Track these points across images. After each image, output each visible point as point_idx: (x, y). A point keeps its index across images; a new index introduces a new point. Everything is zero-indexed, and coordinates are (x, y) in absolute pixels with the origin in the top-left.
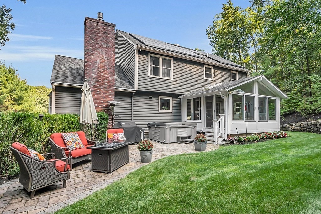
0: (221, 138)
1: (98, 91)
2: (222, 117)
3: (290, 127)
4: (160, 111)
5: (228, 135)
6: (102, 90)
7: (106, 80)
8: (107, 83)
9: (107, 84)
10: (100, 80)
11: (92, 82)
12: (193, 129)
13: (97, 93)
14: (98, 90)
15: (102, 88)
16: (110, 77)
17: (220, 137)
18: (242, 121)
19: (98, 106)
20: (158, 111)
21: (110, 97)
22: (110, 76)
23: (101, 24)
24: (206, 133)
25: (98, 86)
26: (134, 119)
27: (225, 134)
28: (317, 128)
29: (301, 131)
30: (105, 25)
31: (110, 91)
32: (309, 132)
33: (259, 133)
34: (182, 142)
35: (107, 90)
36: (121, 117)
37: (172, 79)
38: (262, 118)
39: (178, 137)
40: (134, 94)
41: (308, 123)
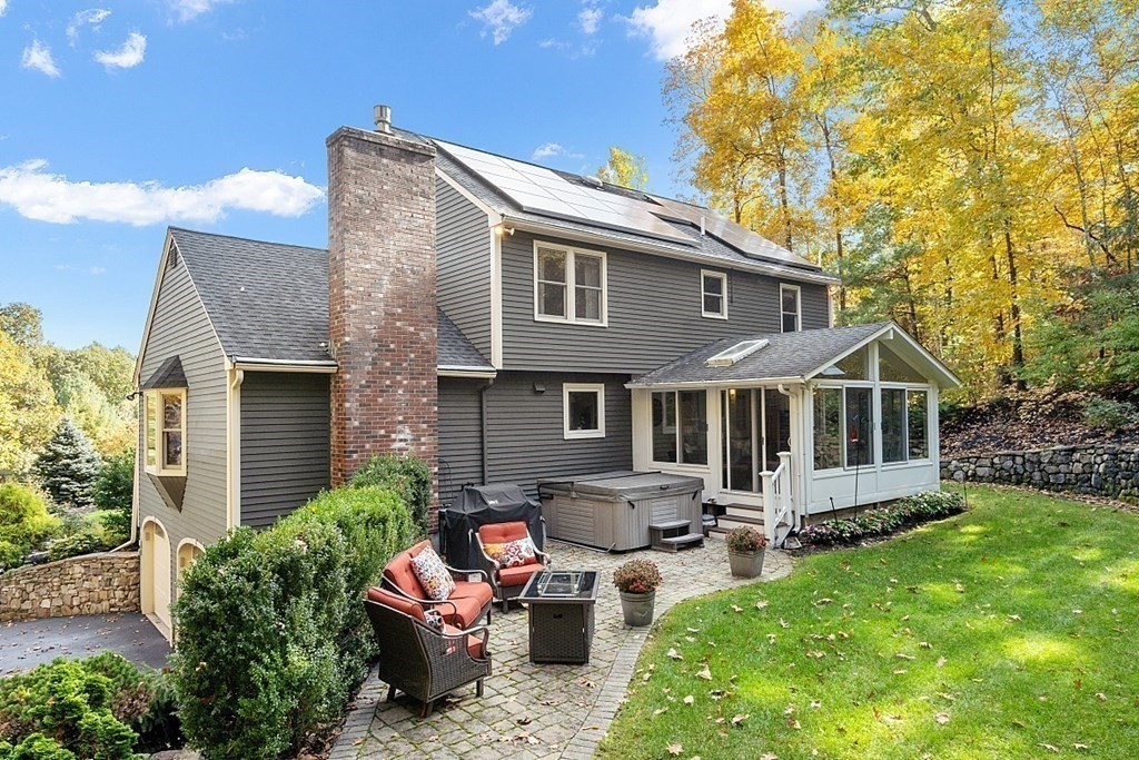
0: (784, 528)
1: (388, 382)
2: (784, 463)
3: (961, 468)
4: (569, 434)
5: (802, 517)
6: (399, 378)
7: (411, 342)
8: (414, 352)
9: (412, 356)
10: (392, 346)
11: (367, 354)
12: (694, 498)
13: (385, 391)
14: (387, 379)
15: (399, 374)
16: (422, 334)
17: (782, 525)
18: (838, 471)
19: (389, 436)
20: (560, 437)
21: (425, 400)
22: (423, 330)
23: (391, 150)
24: (729, 511)
25: (387, 367)
26: (491, 468)
27: (793, 512)
28: (1040, 471)
29: (994, 480)
30: (403, 153)
31: (424, 382)
32: (1018, 483)
33: (885, 504)
34: (668, 548)
35: (414, 378)
36: (451, 465)
37: (605, 324)
38: (892, 454)
39: (653, 531)
40: (491, 382)
41: (1014, 456)
